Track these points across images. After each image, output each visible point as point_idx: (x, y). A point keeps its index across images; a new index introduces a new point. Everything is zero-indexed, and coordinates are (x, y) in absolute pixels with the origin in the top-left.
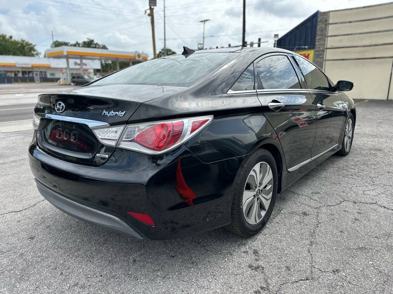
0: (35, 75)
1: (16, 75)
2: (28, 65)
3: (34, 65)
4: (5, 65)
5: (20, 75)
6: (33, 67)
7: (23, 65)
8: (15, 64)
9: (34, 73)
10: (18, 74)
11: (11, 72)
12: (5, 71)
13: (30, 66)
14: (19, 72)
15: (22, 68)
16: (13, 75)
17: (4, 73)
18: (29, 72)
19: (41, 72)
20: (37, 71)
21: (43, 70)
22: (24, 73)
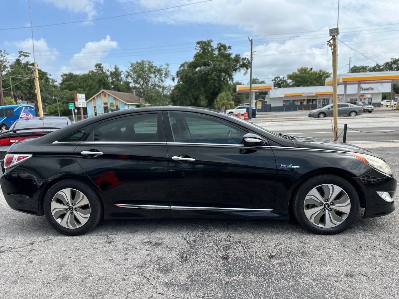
0: (318, 103)
1: (301, 103)
2: (313, 94)
3: (317, 94)
4: (293, 95)
5: (305, 103)
6: (317, 95)
7: (308, 94)
8: (302, 94)
9: (318, 100)
10: (303, 102)
11: (298, 100)
12: (293, 100)
13: (314, 95)
14: (304, 100)
15: (308, 96)
16: (299, 104)
17: (292, 102)
18: (314, 100)
19: (324, 99)
20: (321, 99)
21: (326, 98)
22: (308, 101)
